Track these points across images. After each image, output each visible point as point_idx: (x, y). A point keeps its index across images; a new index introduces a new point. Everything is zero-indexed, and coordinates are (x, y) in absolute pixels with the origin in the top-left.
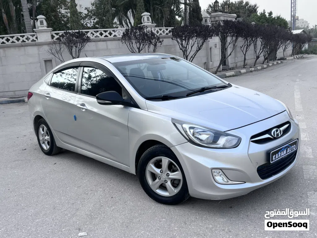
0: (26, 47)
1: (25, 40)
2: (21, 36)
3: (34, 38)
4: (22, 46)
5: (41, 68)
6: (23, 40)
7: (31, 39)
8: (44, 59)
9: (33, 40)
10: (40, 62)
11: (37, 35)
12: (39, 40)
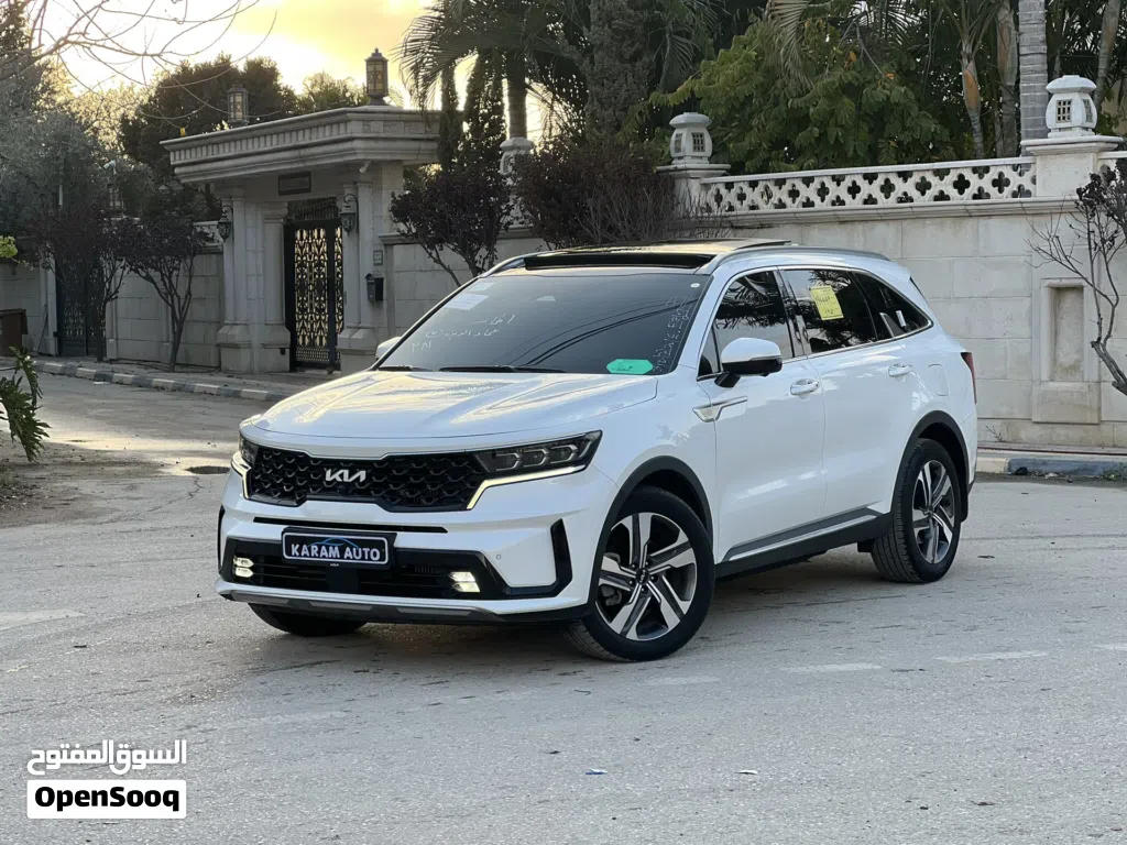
0: (982, 221)
1: (989, 188)
2: (975, 170)
3: (1025, 181)
4: (968, 214)
5: (1031, 324)
6: (980, 189)
7: (1013, 187)
8: (1047, 282)
9: (1021, 192)
10: (1031, 296)
11: (1040, 168)
12: (1040, 193)
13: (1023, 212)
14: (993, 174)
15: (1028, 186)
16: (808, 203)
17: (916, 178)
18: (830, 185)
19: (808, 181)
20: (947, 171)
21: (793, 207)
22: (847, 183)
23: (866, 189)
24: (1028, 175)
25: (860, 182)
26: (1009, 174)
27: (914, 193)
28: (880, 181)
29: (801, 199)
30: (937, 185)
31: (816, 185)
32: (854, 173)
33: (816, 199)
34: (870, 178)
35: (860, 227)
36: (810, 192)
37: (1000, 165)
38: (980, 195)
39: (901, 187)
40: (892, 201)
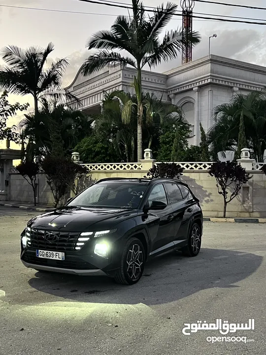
4: (130, 172)
11: (143, 164)
12: (142, 169)
13: (140, 172)
14: (134, 165)
15: (141, 168)
16: (99, 169)
17: (120, 165)
18: (104, 166)
19: (99, 165)
20: (126, 164)
21: (96, 170)
22: (107, 166)
23: (111, 167)
24: (141, 166)
25: (109, 166)
26: (137, 165)
27: (119, 168)
28: (113, 166)
29: (98, 168)
30: (124, 167)
31: (101, 166)
32: (108, 164)
33: (101, 168)
34: (111, 165)
35: (109, 174)
36: (100, 167)
37: (135, 164)
38: (132, 169)
39: (117, 167)
40: (115, 169)
